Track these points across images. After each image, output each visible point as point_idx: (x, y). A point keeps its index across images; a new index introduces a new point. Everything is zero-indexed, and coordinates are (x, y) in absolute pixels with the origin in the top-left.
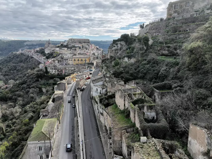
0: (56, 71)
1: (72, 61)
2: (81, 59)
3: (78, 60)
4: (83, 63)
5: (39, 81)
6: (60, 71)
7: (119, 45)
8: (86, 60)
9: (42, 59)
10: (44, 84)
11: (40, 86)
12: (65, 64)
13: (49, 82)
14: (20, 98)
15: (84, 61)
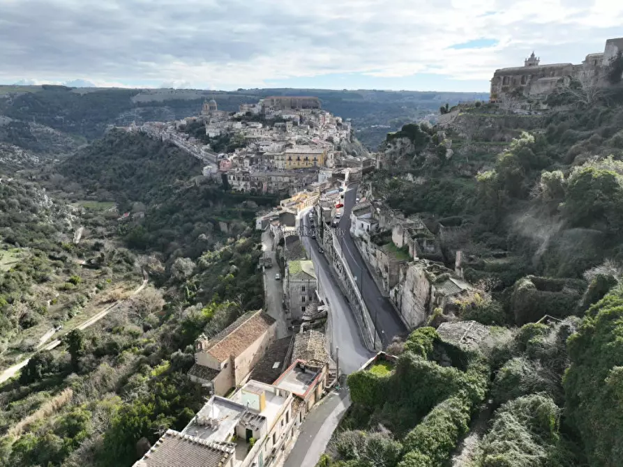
0: (249, 184)
1: (284, 162)
2: (304, 157)
3: (299, 159)
4: (309, 166)
5: (208, 206)
6: (256, 184)
7: (398, 145)
8: (317, 160)
9: (202, 151)
10: (222, 214)
11: (214, 217)
12: (266, 168)
13: (233, 210)
14: (175, 243)
15: (313, 163)
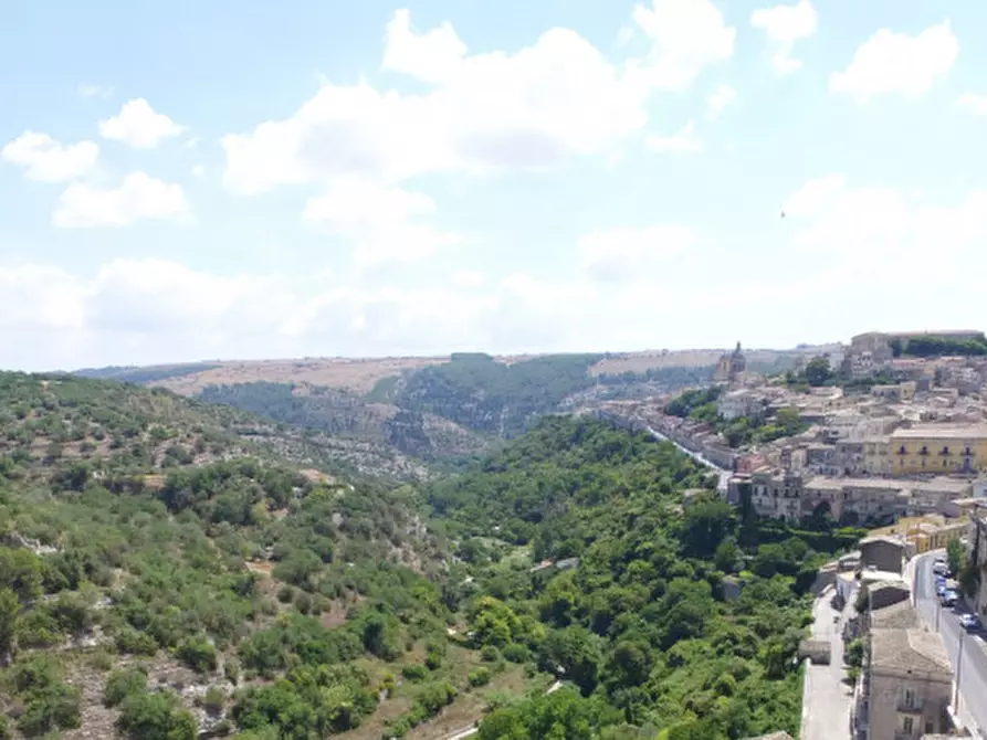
0: (798, 504)
1: (885, 459)
2: (940, 446)
3: (924, 452)
4: (950, 468)
6: (815, 504)
8: (973, 455)
9: (706, 446)
15: (960, 460)
